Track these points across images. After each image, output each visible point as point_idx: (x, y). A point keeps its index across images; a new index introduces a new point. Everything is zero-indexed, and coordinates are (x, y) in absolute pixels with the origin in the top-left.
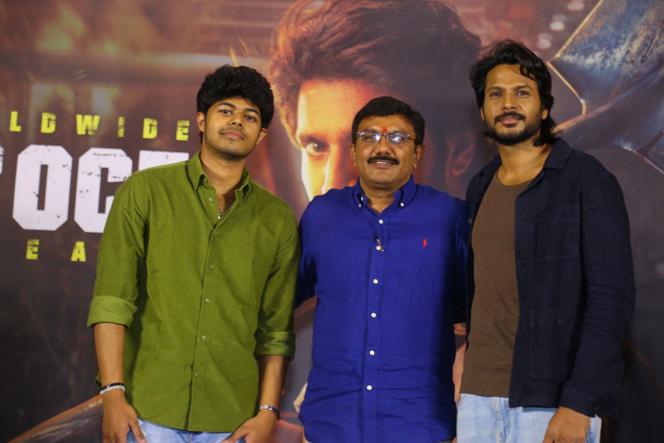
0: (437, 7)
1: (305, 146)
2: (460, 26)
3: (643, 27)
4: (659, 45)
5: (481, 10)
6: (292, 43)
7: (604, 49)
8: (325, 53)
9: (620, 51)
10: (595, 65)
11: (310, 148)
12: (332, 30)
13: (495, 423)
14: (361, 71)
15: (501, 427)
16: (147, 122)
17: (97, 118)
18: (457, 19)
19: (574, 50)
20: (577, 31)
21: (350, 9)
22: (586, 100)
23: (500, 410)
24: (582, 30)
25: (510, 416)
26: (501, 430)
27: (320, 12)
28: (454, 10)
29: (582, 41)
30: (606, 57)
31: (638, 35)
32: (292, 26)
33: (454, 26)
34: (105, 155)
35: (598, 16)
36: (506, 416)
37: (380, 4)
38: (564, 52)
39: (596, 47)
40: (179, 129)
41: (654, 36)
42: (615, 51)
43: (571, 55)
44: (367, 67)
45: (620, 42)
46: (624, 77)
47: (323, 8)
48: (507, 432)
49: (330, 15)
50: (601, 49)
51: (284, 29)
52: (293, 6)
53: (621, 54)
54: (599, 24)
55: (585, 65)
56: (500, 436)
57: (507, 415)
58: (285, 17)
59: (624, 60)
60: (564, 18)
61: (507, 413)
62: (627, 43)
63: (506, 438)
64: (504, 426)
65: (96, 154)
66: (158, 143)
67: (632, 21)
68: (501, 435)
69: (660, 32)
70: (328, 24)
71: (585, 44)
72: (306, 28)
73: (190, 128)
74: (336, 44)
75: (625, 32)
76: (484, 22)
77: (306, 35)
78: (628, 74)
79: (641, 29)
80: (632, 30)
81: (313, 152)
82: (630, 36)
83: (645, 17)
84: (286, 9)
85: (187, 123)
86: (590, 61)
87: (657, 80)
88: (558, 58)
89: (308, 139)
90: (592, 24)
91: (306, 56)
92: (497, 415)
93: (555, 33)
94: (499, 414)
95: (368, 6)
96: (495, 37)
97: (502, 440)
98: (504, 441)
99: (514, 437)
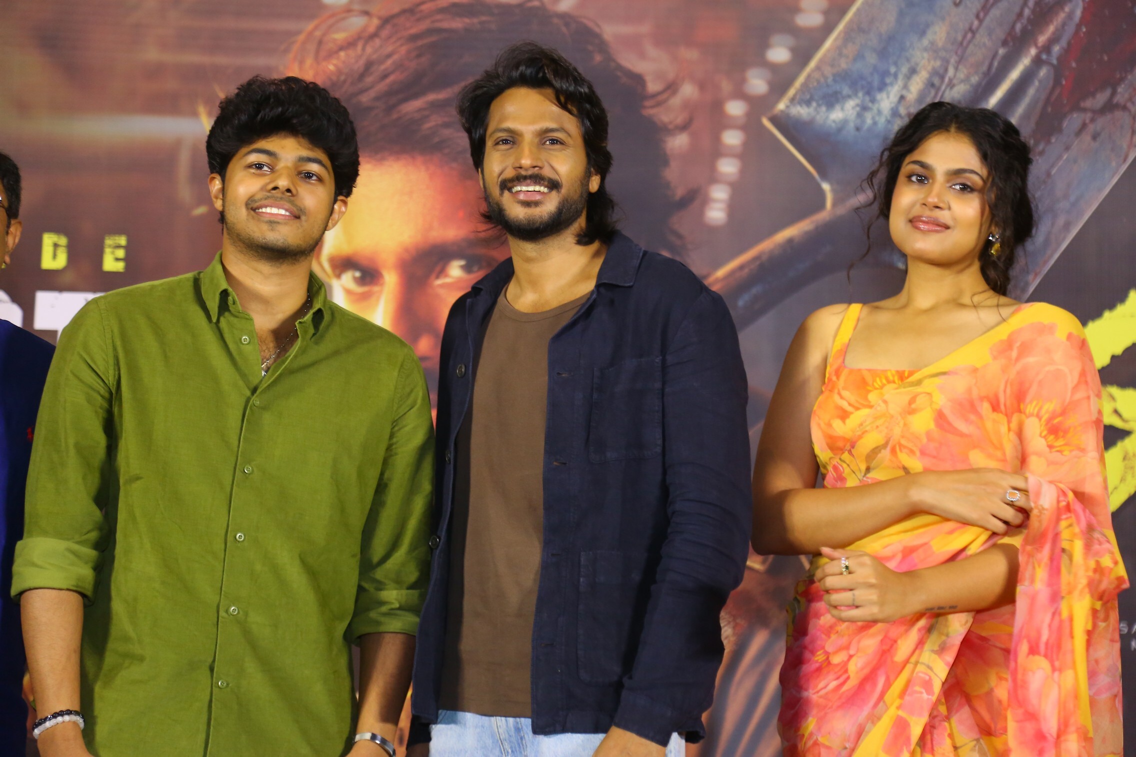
0: (567, 25)
1: (338, 276)
2: (609, 58)
3: (926, 55)
4: (954, 85)
5: (645, 28)
7: (860, 94)
8: (369, 109)
9: (888, 97)
10: (845, 122)
11: (348, 279)
12: (383, 67)
14: (436, 140)
16: (48, 240)
18: (602, 46)
19: (808, 97)
20: (813, 64)
21: (413, 31)
22: (831, 184)
23: (507, 735)
24: (821, 61)
25: (526, 745)
27: (359, 38)
28: (597, 30)
29: (822, 80)
30: (864, 108)
31: (918, 69)
32: (309, 61)
33: (598, 58)
35: (848, 36)
36: (520, 747)
37: (467, 20)
38: (792, 100)
39: (846, 90)
40: (108, 251)
41: (946, 70)
42: (879, 96)
43: (804, 106)
44: (447, 132)
45: (888, 80)
47: (364, 29)
49: (377, 42)
50: (856, 94)
51: (296, 67)
52: (310, 26)
53: (891, 103)
54: (851, 50)
55: (829, 122)
57: (521, 745)
58: (296, 47)
59: (895, 112)
60: (790, 40)
61: (520, 741)
62: (900, 83)
66: (69, 278)
67: (908, 44)
69: (956, 62)
70: (375, 57)
71: (828, 86)
72: (335, 65)
73: (127, 248)
74: (389, 93)
75: (896, 64)
76: (651, 50)
77: (334, 78)
79: (923, 58)
80: (908, 60)
81: (352, 286)
82: (904, 70)
83: (930, 36)
84: (298, 33)
85: (123, 241)
86: (836, 115)
88: (782, 111)
89: (344, 264)
90: (839, 50)
92: (501, 746)
93: (774, 68)
94: (506, 744)
95: (445, 25)
96: (671, 76)
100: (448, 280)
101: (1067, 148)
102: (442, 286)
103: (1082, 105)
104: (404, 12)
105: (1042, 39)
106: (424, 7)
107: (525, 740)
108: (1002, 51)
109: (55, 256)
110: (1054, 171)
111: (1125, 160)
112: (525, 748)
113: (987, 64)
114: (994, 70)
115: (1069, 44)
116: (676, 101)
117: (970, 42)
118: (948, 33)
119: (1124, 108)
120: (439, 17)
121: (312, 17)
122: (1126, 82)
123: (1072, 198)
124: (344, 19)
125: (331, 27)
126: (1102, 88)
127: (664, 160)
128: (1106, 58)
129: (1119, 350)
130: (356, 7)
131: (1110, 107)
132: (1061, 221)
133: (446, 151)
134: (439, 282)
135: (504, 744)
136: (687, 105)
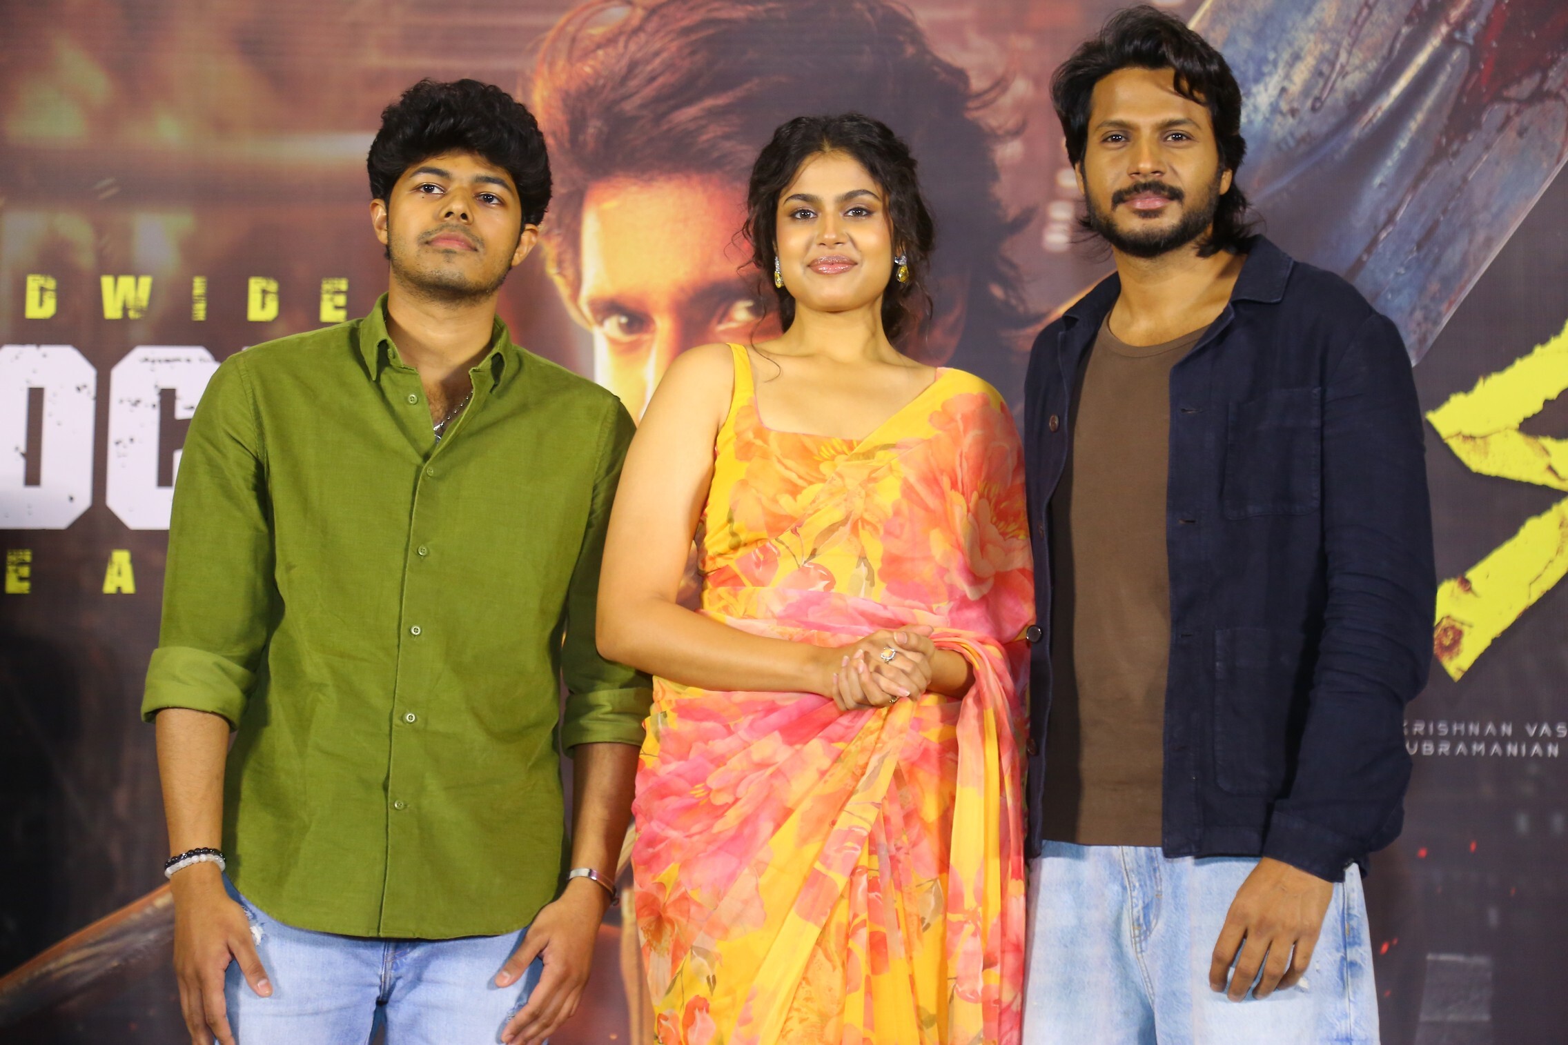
0: (872, 10)
1: (601, 323)
2: (924, 50)
3: (1312, 37)
4: (1347, 73)
5: (966, 13)
6: (564, 100)
8: (634, 119)
9: (1266, 90)
11: (612, 326)
12: (649, 68)
13: (1122, 895)
14: (716, 154)
15: (1137, 906)
16: (256, 286)
17: (146, 282)
18: (916, 36)
21: (685, 23)
23: (1135, 865)
25: (1161, 879)
26: (1138, 910)
27: (621, 33)
28: (908, 16)
31: (1303, 54)
32: (561, 63)
33: (910, 50)
34: (168, 361)
35: (1216, 17)
36: (1151, 880)
37: (750, 8)
40: (326, 297)
41: (1337, 55)
42: (1254, 89)
44: (728, 145)
45: (1266, 69)
46: (1278, 146)
47: (627, 21)
48: (1152, 917)
49: (642, 37)
51: (545, 70)
52: (561, 20)
53: (1269, 97)
54: (1219, 33)
56: (1133, 925)
57: (1153, 878)
58: (545, 46)
59: (1275, 109)
61: (1152, 872)
62: (1281, 72)
63: (1149, 929)
64: (1144, 902)
65: (146, 360)
67: (1289, 24)
68: (1135, 924)
69: (1349, 45)
70: (639, 55)
72: (592, 67)
73: (348, 293)
74: (657, 100)
75: (1275, 49)
76: (975, 39)
77: (591, 83)
78: (1284, 139)
79: (1309, 41)
80: (1290, 44)
81: (618, 334)
82: (1286, 56)
83: (1316, 13)
84: (547, 28)
85: (343, 285)
87: (1346, 148)
89: (608, 308)
91: (594, 127)
92: (1127, 879)
94: (1133, 876)
95: (723, 14)
96: (1000, 70)
97: (1140, 934)
98: (1146, 938)
99: (1170, 929)
100: (732, 325)
101: (1488, 147)
102: (725, 332)
103: (1505, 94)
105: (1455, 14)
107: (1159, 872)
108: (1405, 30)
109: (263, 305)
110: (1470, 178)
111: (1558, 161)
112: (1157, 882)
113: (1387, 46)
114: (1396, 53)
115: (1488, 18)
116: (1006, 100)
117: (1366, 19)
118: (1339, 10)
119: (1557, 96)
120: (716, 5)
121: (563, 9)
122: (1559, 64)
123: (1494, 209)
124: (602, 10)
125: (587, 19)
126: (1528, 73)
127: (991, 172)
128: (1534, 35)
129: (1553, 394)
131: (1539, 95)
132: (1481, 237)
133: (728, 168)
134: (722, 327)
135: (1129, 876)
136: (1019, 105)
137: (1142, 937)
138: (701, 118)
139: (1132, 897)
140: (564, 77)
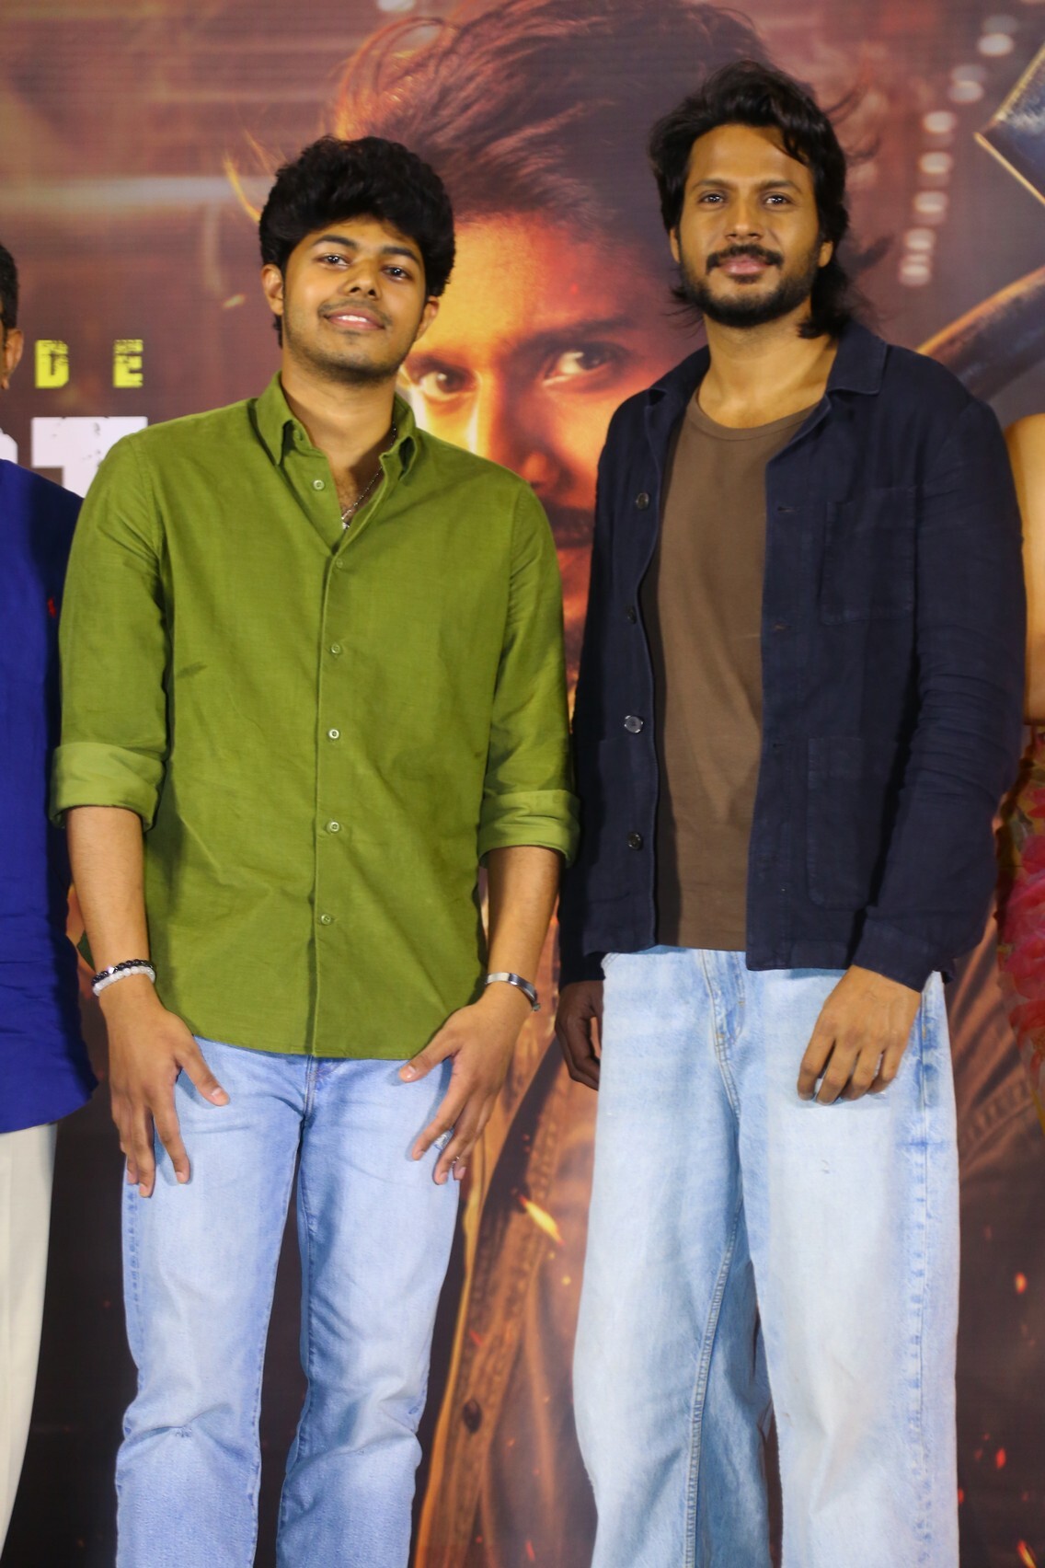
0: (706, 20)
1: (417, 381)
5: (812, 20)
8: (448, 153)
11: (430, 384)
12: (463, 94)
13: (703, 1002)
14: (538, 190)
15: (720, 1014)
16: (43, 349)
18: (756, 48)
21: (501, 42)
23: (717, 973)
25: (743, 986)
26: (721, 1019)
27: (430, 56)
28: (747, 25)
32: (366, 92)
36: (733, 988)
37: (573, 23)
38: (1016, 106)
40: (121, 360)
43: (1033, 114)
47: (439, 40)
48: (735, 1024)
49: (455, 60)
51: (349, 101)
52: (364, 44)
56: (717, 1033)
58: (347, 73)
60: (1012, 24)
61: (732, 980)
63: (733, 1037)
64: (727, 1010)
66: (72, 398)
68: (719, 1032)
70: (452, 80)
72: (400, 96)
73: (144, 356)
74: (472, 130)
77: (400, 113)
81: (436, 393)
84: (349, 54)
85: (138, 346)
88: (1002, 123)
89: (424, 364)
92: (708, 986)
93: (990, 63)
94: (715, 984)
95: (543, 31)
97: (724, 1041)
98: (730, 1046)
99: (755, 1036)
100: (561, 379)
102: (553, 388)
104: (488, 16)
106: (514, 8)
107: (740, 980)
109: (52, 370)
112: (741, 988)
120: (534, 21)
124: (408, 31)
125: (393, 42)
130: (425, 14)
133: (552, 205)
134: (549, 382)
135: (711, 983)
137: (726, 1045)
138: (521, 149)
139: (715, 1005)
140: (369, 107)
